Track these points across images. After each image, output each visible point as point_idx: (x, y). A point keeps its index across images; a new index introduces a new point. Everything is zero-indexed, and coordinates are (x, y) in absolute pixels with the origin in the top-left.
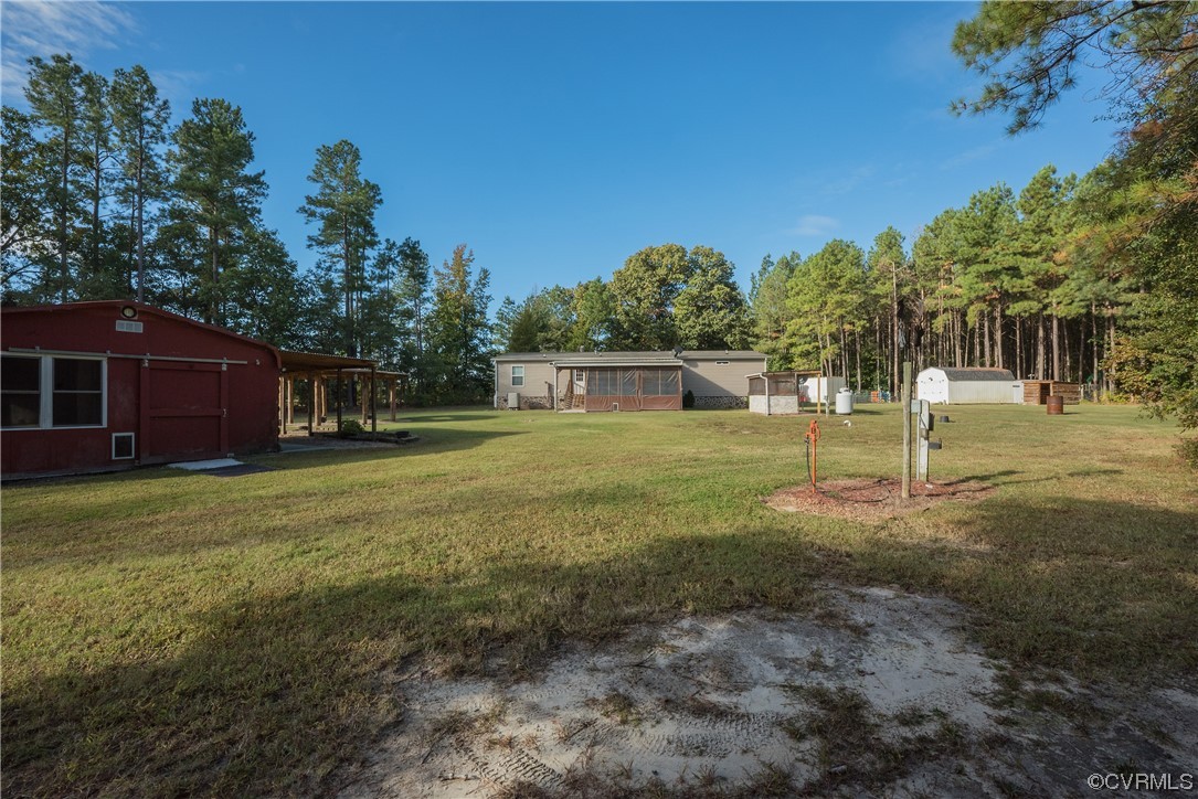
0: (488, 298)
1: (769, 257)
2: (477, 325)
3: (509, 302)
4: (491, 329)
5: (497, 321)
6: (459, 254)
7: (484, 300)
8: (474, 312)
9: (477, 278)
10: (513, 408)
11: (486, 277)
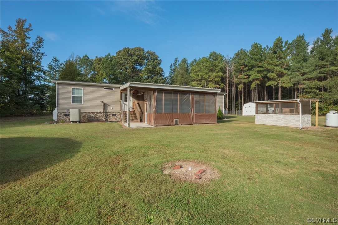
0: (42, 54)
1: (177, 58)
2: (34, 68)
3: (56, 60)
4: (44, 72)
5: (48, 69)
6: (20, 23)
7: (40, 55)
8: (32, 60)
9: (35, 41)
10: (75, 122)
11: (40, 42)
